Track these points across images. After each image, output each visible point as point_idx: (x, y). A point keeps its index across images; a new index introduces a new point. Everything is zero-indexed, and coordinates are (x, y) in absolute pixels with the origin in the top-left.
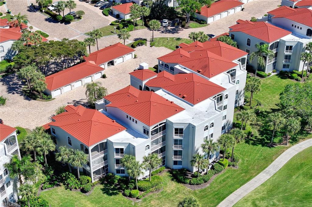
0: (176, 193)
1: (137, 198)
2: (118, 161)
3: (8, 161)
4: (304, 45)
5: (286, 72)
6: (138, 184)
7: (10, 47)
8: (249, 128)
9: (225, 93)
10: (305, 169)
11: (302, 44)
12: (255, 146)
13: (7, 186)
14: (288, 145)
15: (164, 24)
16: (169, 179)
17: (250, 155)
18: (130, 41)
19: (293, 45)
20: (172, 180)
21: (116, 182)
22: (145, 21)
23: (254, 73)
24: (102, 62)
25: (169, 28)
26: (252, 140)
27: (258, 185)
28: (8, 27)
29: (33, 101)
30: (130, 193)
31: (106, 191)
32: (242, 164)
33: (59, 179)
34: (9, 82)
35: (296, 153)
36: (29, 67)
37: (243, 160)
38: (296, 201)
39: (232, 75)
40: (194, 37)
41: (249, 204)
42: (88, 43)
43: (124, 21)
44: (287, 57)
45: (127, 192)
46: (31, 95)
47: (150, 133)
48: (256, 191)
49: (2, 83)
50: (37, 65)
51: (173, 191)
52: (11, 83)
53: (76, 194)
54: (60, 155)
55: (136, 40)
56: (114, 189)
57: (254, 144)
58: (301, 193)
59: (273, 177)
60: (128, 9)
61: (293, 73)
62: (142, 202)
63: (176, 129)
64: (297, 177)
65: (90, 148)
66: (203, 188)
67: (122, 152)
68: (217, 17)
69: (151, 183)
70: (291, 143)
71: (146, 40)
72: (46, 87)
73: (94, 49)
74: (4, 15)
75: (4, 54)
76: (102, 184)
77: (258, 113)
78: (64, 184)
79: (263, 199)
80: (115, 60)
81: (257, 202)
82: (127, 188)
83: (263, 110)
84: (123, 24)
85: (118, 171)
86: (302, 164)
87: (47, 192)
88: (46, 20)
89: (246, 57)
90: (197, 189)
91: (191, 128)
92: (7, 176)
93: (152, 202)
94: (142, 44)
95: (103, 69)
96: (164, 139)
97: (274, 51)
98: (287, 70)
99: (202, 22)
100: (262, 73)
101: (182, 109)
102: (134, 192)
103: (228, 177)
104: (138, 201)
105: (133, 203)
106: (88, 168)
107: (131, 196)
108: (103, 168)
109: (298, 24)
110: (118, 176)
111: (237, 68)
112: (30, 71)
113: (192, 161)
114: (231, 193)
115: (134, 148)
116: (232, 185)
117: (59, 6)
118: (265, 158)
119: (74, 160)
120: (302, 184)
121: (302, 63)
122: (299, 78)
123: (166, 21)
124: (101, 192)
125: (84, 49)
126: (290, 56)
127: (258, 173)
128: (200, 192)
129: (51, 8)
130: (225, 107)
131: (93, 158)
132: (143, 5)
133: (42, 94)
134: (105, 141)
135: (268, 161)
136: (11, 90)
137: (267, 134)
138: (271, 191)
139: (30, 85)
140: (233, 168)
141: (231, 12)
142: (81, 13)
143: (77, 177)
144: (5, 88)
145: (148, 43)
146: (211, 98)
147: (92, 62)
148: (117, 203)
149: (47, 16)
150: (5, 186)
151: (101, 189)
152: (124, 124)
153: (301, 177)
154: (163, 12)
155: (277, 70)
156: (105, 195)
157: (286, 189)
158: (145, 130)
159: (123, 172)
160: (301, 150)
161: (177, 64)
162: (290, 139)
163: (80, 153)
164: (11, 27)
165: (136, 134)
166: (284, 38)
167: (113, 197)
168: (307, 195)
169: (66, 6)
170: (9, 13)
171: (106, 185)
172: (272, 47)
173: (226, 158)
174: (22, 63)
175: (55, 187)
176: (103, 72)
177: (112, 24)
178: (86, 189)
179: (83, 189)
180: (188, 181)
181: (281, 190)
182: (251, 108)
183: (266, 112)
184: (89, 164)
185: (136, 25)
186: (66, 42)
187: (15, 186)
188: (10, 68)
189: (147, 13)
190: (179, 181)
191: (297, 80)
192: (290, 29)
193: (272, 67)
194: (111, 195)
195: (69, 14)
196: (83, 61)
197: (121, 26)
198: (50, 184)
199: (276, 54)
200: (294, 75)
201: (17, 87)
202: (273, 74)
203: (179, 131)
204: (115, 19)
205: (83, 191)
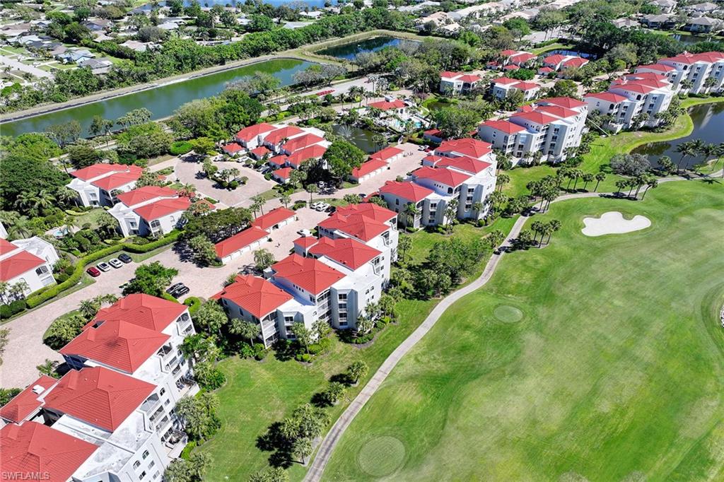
0: (345, 354)
1: (309, 362)
2: (288, 328)
3: (181, 343)
4: (447, 203)
5: (432, 226)
6: (308, 348)
7: (180, 216)
8: (404, 283)
9: (381, 256)
10: (459, 321)
11: (444, 201)
12: (412, 301)
13: (182, 365)
14: (441, 297)
15: (320, 186)
16: (337, 339)
17: (408, 310)
18: (292, 204)
19: (437, 203)
20: (340, 340)
21: (288, 347)
22: (303, 184)
23: (404, 229)
24: (268, 227)
25: (325, 189)
26: (408, 294)
27: (418, 339)
28: (177, 197)
29: (205, 268)
30: (302, 358)
31: (279, 357)
32: (402, 319)
33: (233, 348)
34: (181, 250)
35: (448, 305)
36: (199, 237)
37: (402, 314)
38: (454, 354)
39: (386, 236)
40: (348, 199)
41: (412, 359)
42: (253, 210)
43: (284, 184)
44: (432, 213)
45: (299, 357)
46: (202, 263)
47: (316, 301)
48: (417, 346)
49: (174, 252)
50: (206, 234)
51: (341, 352)
52: (183, 251)
53: (250, 362)
54: (233, 327)
55: (297, 202)
56: (286, 355)
57: (410, 299)
58: (457, 346)
59: (431, 330)
60: (287, 174)
61: (438, 227)
62: (313, 366)
63: (340, 295)
64: (452, 330)
65: (261, 319)
66: (369, 346)
67: (292, 320)
68: (367, 177)
69: (321, 346)
70: (443, 295)
71: (305, 202)
72: (217, 255)
73: (259, 215)
74: (173, 183)
75: (175, 223)
76: (274, 350)
77: (410, 268)
78: (239, 353)
79: (424, 354)
80: (279, 224)
81: (419, 358)
82: (299, 353)
83: (415, 264)
84: (284, 188)
85: (289, 336)
86: (455, 316)
87: (222, 363)
88: (213, 186)
89: (396, 217)
90: (364, 348)
91: (354, 294)
92: (181, 356)
93: (323, 365)
94: (303, 206)
95: (269, 234)
96: (329, 303)
97: (420, 209)
98: (433, 224)
99: (354, 182)
100: (411, 229)
101: (344, 275)
102: (305, 356)
103: (390, 333)
104: (309, 365)
105: (305, 367)
106: (260, 336)
107: (303, 360)
108: (275, 335)
109: (440, 184)
110: (289, 341)
111: (390, 230)
112: (200, 241)
113: (357, 323)
114: (395, 349)
115: (302, 316)
116: (395, 341)
117: (224, 173)
118: (422, 311)
119: (246, 333)
120: (457, 336)
121: (445, 218)
122: (444, 231)
123: (322, 183)
124: (275, 358)
125: (250, 216)
126: (434, 212)
127: (417, 328)
128: (366, 350)
129: (217, 175)
130: (382, 268)
131: (264, 328)
132: (300, 169)
133: (213, 261)
134: (275, 311)
135: (425, 314)
136: (183, 258)
137: (421, 287)
138: (431, 345)
139: (202, 253)
140: (394, 324)
141: (379, 171)
142: (245, 178)
143: (251, 345)
144: (177, 256)
145: (308, 205)
146: (369, 262)
147: (259, 228)
148: (290, 368)
149: (214, 183)
150: (180, 365)
151: (275, 355)
152: (292, 293)
153: (456, 328)
154: (319, 174)
155: (424, 225)
156: (279, 361)
157: (444, 342)
158: (311, 298)
159: (294, 336)
160: (453, 302)
161: (335, 229)
162: (442, 291)
163: (252, 325)
164: (180, 196)
165: (304, 302)
166: (428, 197)
167: (286, 362)
168: (463, 347)
169: (231, 173)
170: (178, 181)
171: (279, 350)
172: (418, 206)
173: (387, 315)
174: (192, 233)
175: (230, 357)
176: (269, 237)
177: (274, 188)
178: (260, 357)
179: (257, 356)
180: (354, 341)
181: (439, 343)
182: (405, 263)
183: (418, 266)
184: (261, 333)
185: (296, 188)
186: (233, 210)
187: (190, 363)
188: (181, 236)
189: (305, 178)
190: (346, 342)
191: (442, 233)
192: (432, 188)
193: (419, 223)
194: (283, 360)
195: (234, 180)
196: (250, 226)
197: (282, 189)
198: (225, 354)
199: (422, 211)
200: (439, 229)
201: (189, 255)
202: (421, 229)
203: (342, 296)
204: (277, 183)
205: (257, 358)
